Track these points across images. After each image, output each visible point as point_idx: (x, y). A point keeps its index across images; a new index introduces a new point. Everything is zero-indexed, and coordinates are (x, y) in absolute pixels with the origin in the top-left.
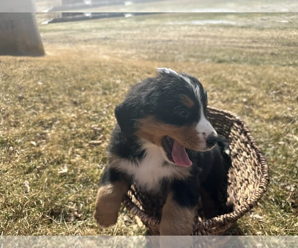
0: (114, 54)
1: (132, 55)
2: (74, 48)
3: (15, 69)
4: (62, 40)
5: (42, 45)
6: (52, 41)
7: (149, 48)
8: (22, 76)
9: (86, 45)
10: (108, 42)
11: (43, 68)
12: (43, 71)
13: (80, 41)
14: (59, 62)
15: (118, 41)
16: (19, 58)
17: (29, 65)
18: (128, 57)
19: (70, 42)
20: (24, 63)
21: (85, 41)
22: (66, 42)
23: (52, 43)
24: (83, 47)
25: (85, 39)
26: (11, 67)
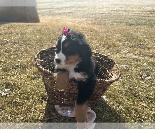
0: (74, 21)
1: (83, 21)
2: (54, 18)
3: (26, 29)
4: (48, 14)
5: (38, 17)
6: (43, 14)
7: (92, 17)
8: (29, 33)
9: (60, 16)
10: (71, 14)
11: (39, 29)
12: (39, 30)
13: (57, 14)
14: (47, 26)
15: (76, 14)
16: (27, 24)
17: (32, 28)
18: (81, 22)
19: (52, 15)
20: (30, 26)
21: (60, 14)
22: (50, 15)
23: (43, 15)
24: (58, 17)
25: (59, 13)
26: (24, 29)
